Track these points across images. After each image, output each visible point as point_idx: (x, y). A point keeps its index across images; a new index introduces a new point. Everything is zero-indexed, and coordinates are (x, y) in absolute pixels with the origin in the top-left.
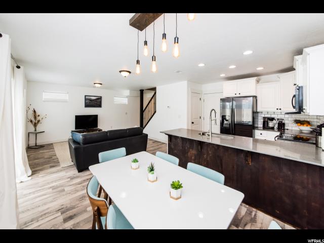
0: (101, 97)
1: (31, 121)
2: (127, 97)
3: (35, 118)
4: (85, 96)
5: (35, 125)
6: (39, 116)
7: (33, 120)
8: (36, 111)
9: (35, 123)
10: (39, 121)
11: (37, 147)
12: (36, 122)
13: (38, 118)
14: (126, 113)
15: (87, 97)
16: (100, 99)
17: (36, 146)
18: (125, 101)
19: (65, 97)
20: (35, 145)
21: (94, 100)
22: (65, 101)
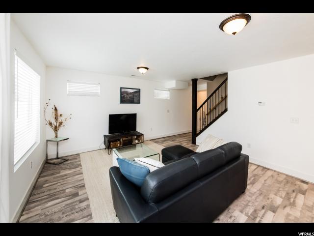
0: (140, 89)
1: (51, 124)
2: (169, 90)
3: (56, 119)
4: (121, 88)
5: (56, 129)
6: (61, 115)
7: (53, 121)
8: (57, 108)
9: (56, 127)
10: (61, 123)
11: (59, 160)
12: (58, 124)
13: (60, 120)
14: (168, 111)
15: (123, 90)
16: (138, 92)
17: (58, 158)
18: (167, 95)
19: (97, 89)
20: (56, 157)
21: (131, 93)
22: (96, 95)
